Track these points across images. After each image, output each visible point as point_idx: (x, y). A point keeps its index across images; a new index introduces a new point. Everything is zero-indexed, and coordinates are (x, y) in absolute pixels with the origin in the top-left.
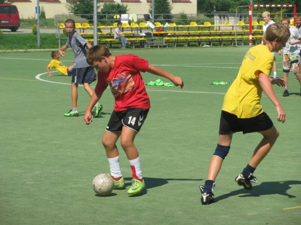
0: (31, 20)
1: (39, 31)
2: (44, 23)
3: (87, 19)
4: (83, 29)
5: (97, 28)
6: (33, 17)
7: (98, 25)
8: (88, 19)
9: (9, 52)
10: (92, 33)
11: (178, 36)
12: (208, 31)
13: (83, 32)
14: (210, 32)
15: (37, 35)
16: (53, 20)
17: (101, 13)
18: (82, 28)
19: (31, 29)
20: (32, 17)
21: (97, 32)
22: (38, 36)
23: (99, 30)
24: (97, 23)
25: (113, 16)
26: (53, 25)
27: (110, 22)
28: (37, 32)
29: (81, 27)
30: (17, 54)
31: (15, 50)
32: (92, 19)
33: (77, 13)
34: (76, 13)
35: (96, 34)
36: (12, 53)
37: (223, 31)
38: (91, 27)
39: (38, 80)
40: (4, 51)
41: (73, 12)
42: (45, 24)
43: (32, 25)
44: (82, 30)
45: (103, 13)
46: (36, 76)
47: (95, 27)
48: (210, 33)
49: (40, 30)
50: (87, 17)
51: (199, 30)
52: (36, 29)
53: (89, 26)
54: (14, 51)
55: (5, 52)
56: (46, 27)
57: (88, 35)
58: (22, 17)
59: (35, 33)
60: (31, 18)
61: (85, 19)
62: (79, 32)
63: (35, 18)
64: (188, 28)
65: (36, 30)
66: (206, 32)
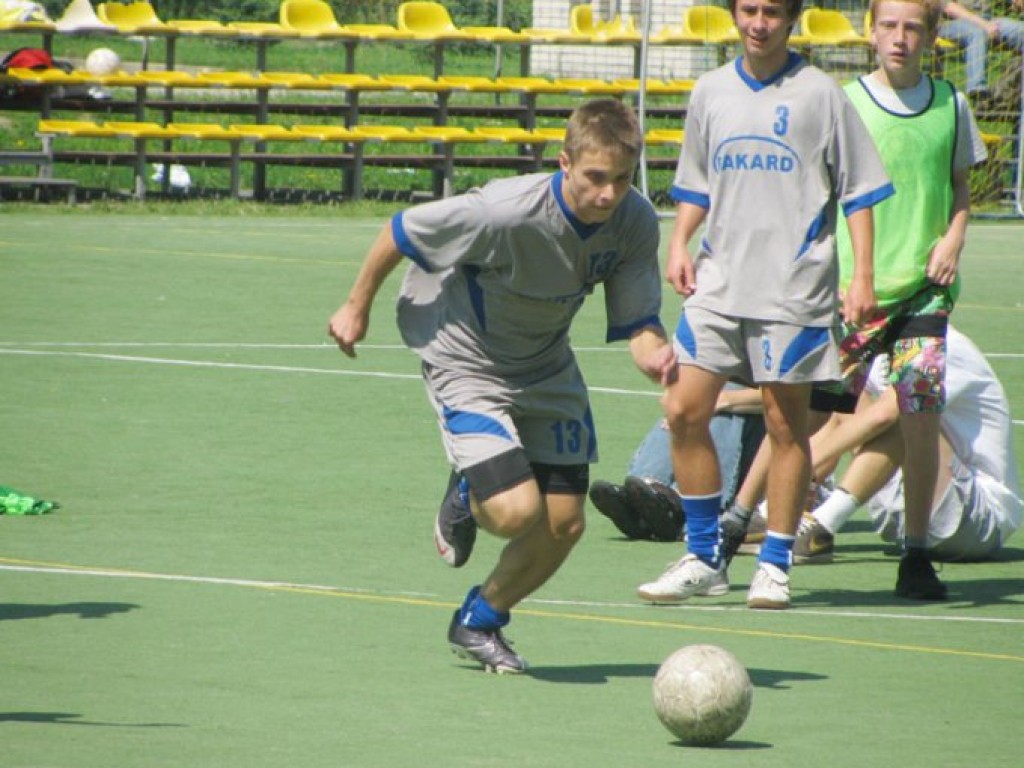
11: (169, 109)
12: (426, 81)
14: (443, 82)
37: (551, 80)
48: (444, 94)
51: (350, 69)
64: (264, 43)
66: (414, 83)
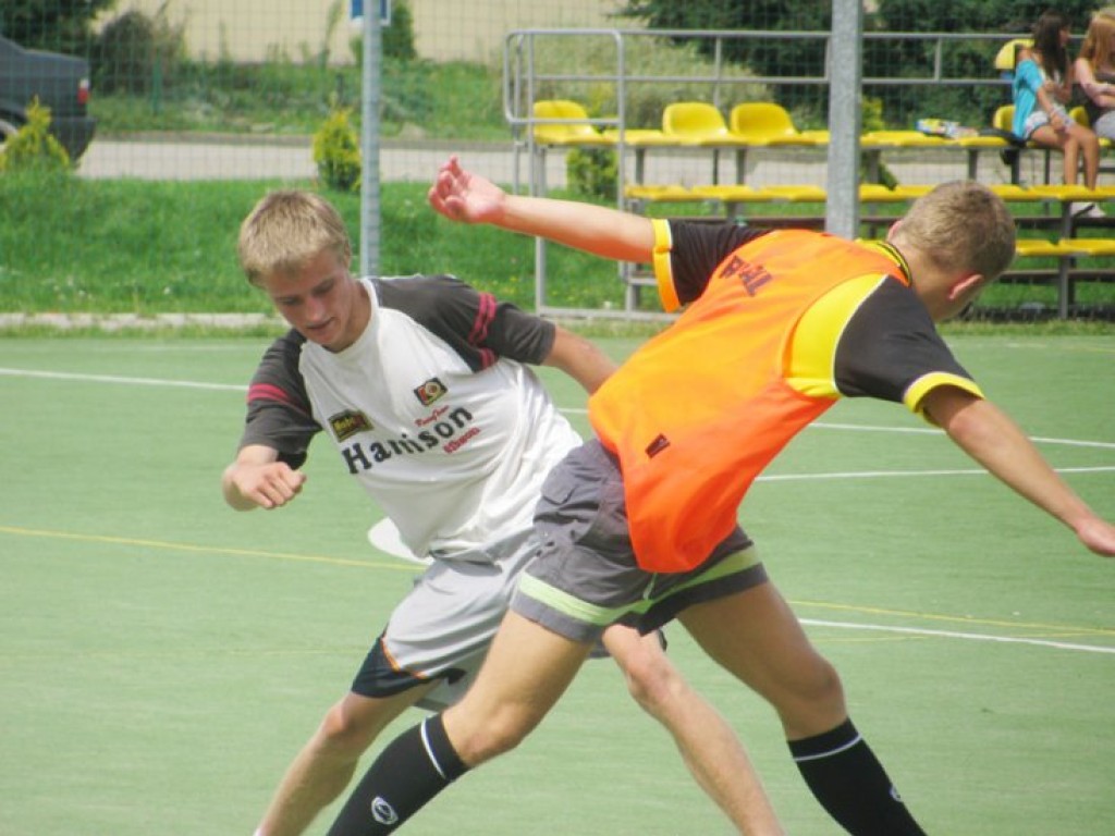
0: (290, 67)
1: (375, 163)
2: (402, 99)
3: (758, 71)
4: (742, 153)
5: (857, 143)
6: (315, 50)
7: (863, 126)
8: (772, 71)
9: (131, 334)
10: (814, 190)
13: (740, 180)
15: (358, 193)
16: (478, 71)
17: (879, 23)
18: (728, 146)
19: (304, 144)
20: (304, 47)
21: (858, 182)
22: (367, 206)
23: (871, 164)
24: (858, 106)
25: (980, 49)
26: (496, 118)
27: (954, 97)
28: (356, 171)
29: (720, 133)
30: (198, 347)
31: (176, 319)
32: (819, 70)
33: (681, 21)
34: (671, 16)
35: (846, 196)
36: (152, 335)
38: (807, 136)
39: (394, 559)
40: (85, 319)
41: (643, 13)
42: (414, 105)
43: (310, 111)
44: (728, 166)
45: (894, 27)
46: (369, 527)
47: (838, 136)
49: (386, 156)
50: (759, 55)
52: (347, 145)
53: (789, 133)
54: (170, 327)
55: (94, 333)
56: (414, 131)
57: (780, 202)
58: (223, 45)
59: (342, 178)
60: (297, 57)
61: (739, 74)
62: (709, 177)
63: (326, 53)
65: (349, 158)
